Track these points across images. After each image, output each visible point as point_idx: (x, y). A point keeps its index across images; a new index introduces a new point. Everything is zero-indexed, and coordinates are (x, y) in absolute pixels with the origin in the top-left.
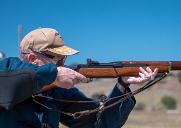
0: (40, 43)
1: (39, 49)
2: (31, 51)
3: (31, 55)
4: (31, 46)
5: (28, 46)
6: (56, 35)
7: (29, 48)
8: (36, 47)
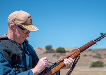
0: (18, 20)
1: (17, 23)
2: (13, 23)
3: (12, 25)
4: (14, 20)
5: (12, 19)
6: (29, 17)
7: (12, 21)
8: (16, 22)
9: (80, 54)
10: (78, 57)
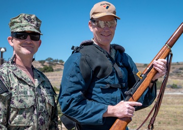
9: (170, 51)
10: (170, 56)
